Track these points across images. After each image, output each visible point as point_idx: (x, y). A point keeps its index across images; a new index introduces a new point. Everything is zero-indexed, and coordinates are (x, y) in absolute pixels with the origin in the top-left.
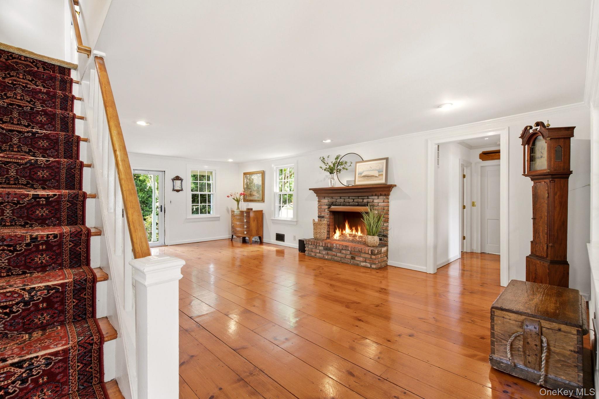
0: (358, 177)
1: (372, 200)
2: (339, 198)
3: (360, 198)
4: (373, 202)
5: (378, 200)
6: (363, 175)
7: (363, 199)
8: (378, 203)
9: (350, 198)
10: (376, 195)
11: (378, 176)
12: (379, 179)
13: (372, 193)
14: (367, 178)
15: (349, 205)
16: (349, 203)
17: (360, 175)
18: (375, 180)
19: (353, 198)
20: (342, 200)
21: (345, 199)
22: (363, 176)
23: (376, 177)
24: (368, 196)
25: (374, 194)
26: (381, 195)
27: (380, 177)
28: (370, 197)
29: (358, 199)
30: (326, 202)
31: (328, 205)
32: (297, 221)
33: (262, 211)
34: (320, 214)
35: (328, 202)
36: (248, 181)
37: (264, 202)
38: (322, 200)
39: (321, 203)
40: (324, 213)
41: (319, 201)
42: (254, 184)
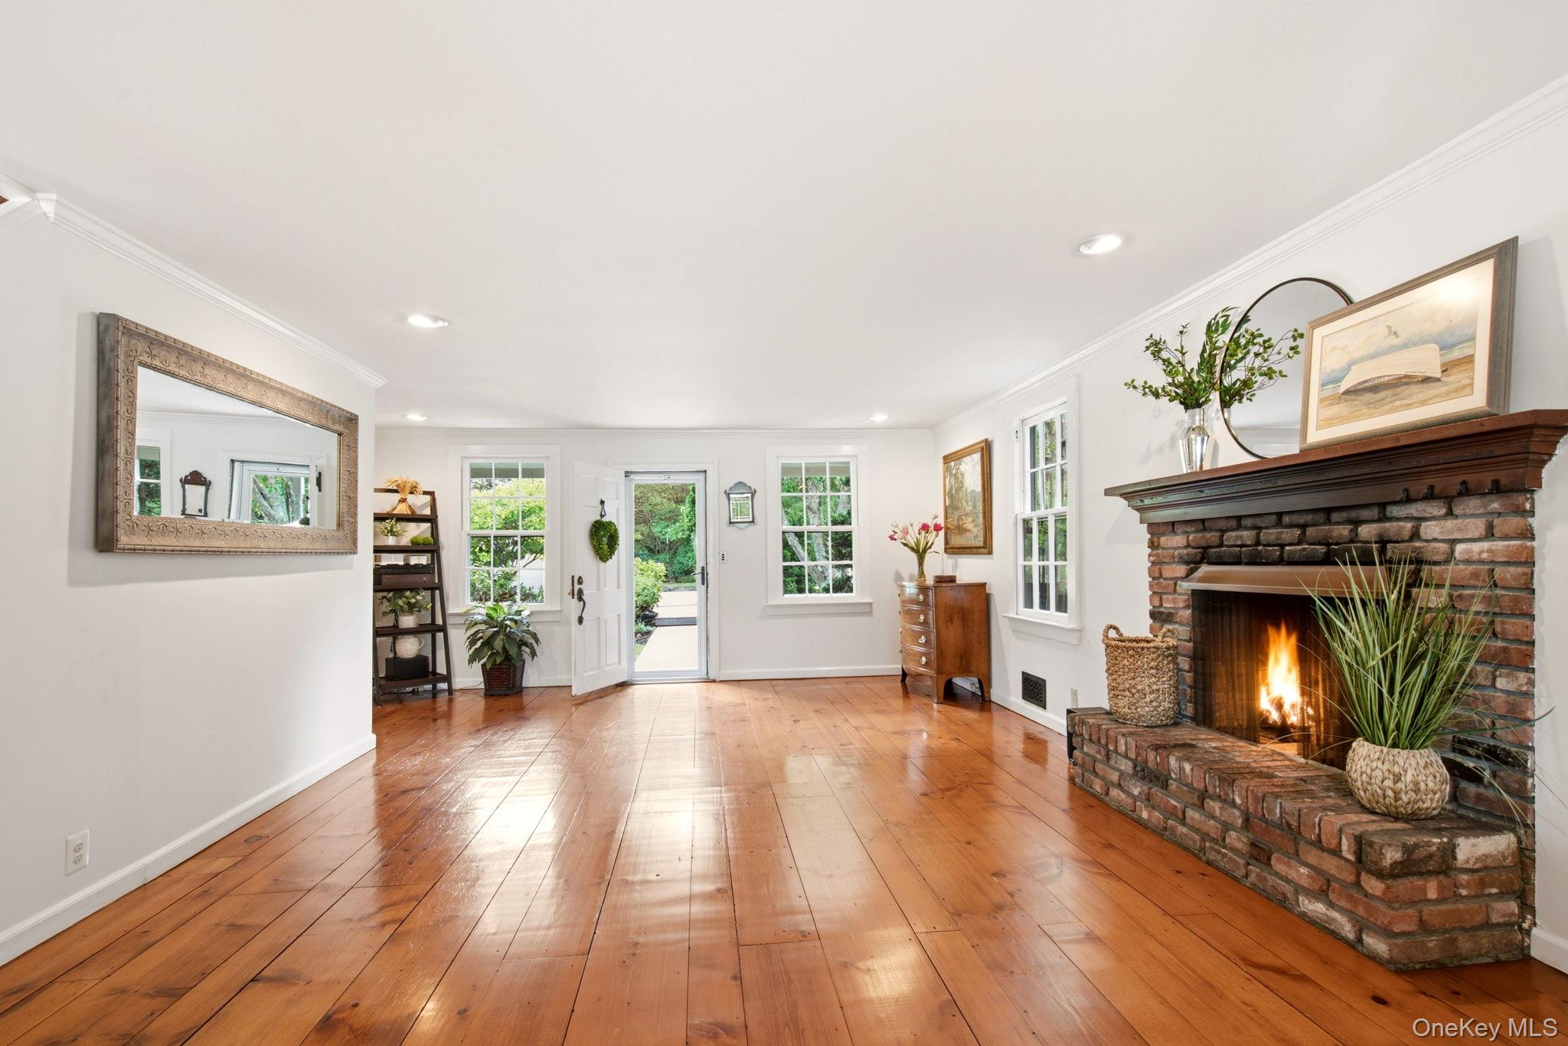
0: (1322, 400)
1: (1409, 525)
2: (1233, 523)
3: (1335, 517)
4: (1415, 535)
5: (1450, 523)
6: (1346, 385)
7: (1357, 523)
8: (1453, 542)
9: (1286, 519)
10: (1430, 496)
11: (1438, 375)
12: (1443, 389)
13: (1405, 485)
14: (1369, 396)
15: (1281, 561)
16: (1282, 546)
17: (1329, 390)
18: (1423, 403)
19: (1302, 519)
20: (1245, 533)
21: (1259, 529)
22: (1347, 392)
23: (1427, 380)
24: (1383, 506)
25: (1420, 487)
26: (1466, 491)
27: (1456, 378)
28: (1394, 511)
29: (1328, 522)
30: (1179, 545)
31: (1187, 563)
32: (1080, 631)
33: (984, 585)
34: (1157, 604)
35: (1188, 546)
36: (953, 481)
37: (990, 553)
38: (1163, 539)
39: (1160, 551)
40: (1174, 601)
41: (1152, 545)
42: (966, 489)
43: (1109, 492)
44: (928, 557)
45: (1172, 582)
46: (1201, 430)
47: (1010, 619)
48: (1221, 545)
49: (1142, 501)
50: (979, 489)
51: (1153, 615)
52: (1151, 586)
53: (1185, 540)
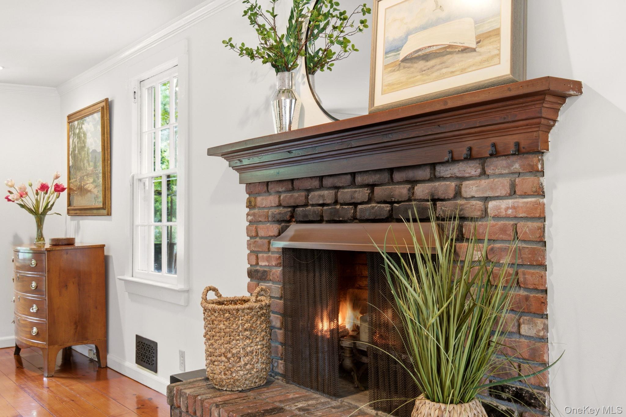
0: (386, 67)
1: (453, 184)
2: (316, 183)
3: (398, 176)
4: (458, 194)
5: (484, 182)
6: (404, 53)
7: (413, 182)
8: (486, 199)
9: (359, 179)
10: (470, 157)
11: (473, 45)
12: (478, 59)
13: (450, 147)
14: (421, 64)
15: (354, 219)
16: (355, 205)
17: (391, 58)
18: (463, 71)
19: (370, 179)
20: (326, 193)
21: (337, 188)
22: (405, 60)
23: (465, 50)
24: (433, 166)
25: (461, 150)
26: (495, 154)
27: (486, 49)
28: (442, 171)
29: (391, 181)
30: (273, 205)
31: (279, 222)
32: (188, 291)
33: (102, 247)
34: (254, 263)
35: (280, 205)
36: (76, 140)
37: (109, 214)
38: (259, 199)
39: (256, 211)
40: (268, 259)
41: (250, 205)
42: (88, 149)
43: (212, 152)
44: (48, 219)
45: (266, 241)
46: (289, 92)
47: (126, 281)
48: (306, 205)
49: (241, 161)
50: (99, 149)
51: (251, 274)
52: (249, 245)
53: (277, 200)
